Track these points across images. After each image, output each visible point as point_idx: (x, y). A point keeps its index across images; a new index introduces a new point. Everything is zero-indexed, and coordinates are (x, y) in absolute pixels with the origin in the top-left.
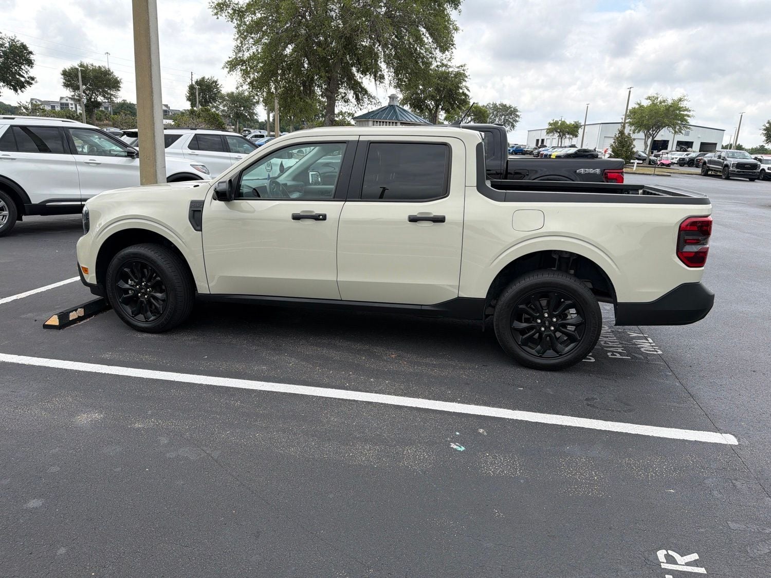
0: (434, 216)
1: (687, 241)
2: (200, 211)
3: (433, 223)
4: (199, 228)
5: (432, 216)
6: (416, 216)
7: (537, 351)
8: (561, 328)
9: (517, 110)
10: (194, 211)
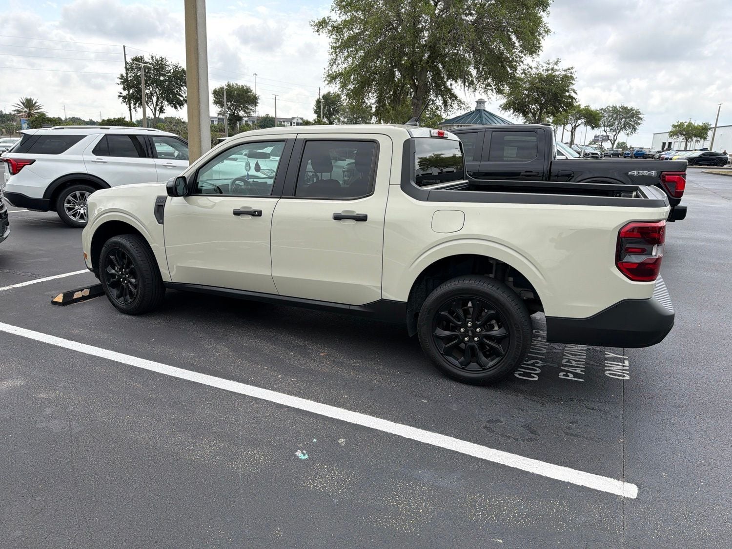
0: (357, 214)
1: (629, 250)
2: (162, 206)
3: (356, 222)
4: (161, 221)
5: (355, 214)
6: (340, 214)
7: (460, 363)
8: (484, 339)
9: (639, 112)
10: (159, 205)
